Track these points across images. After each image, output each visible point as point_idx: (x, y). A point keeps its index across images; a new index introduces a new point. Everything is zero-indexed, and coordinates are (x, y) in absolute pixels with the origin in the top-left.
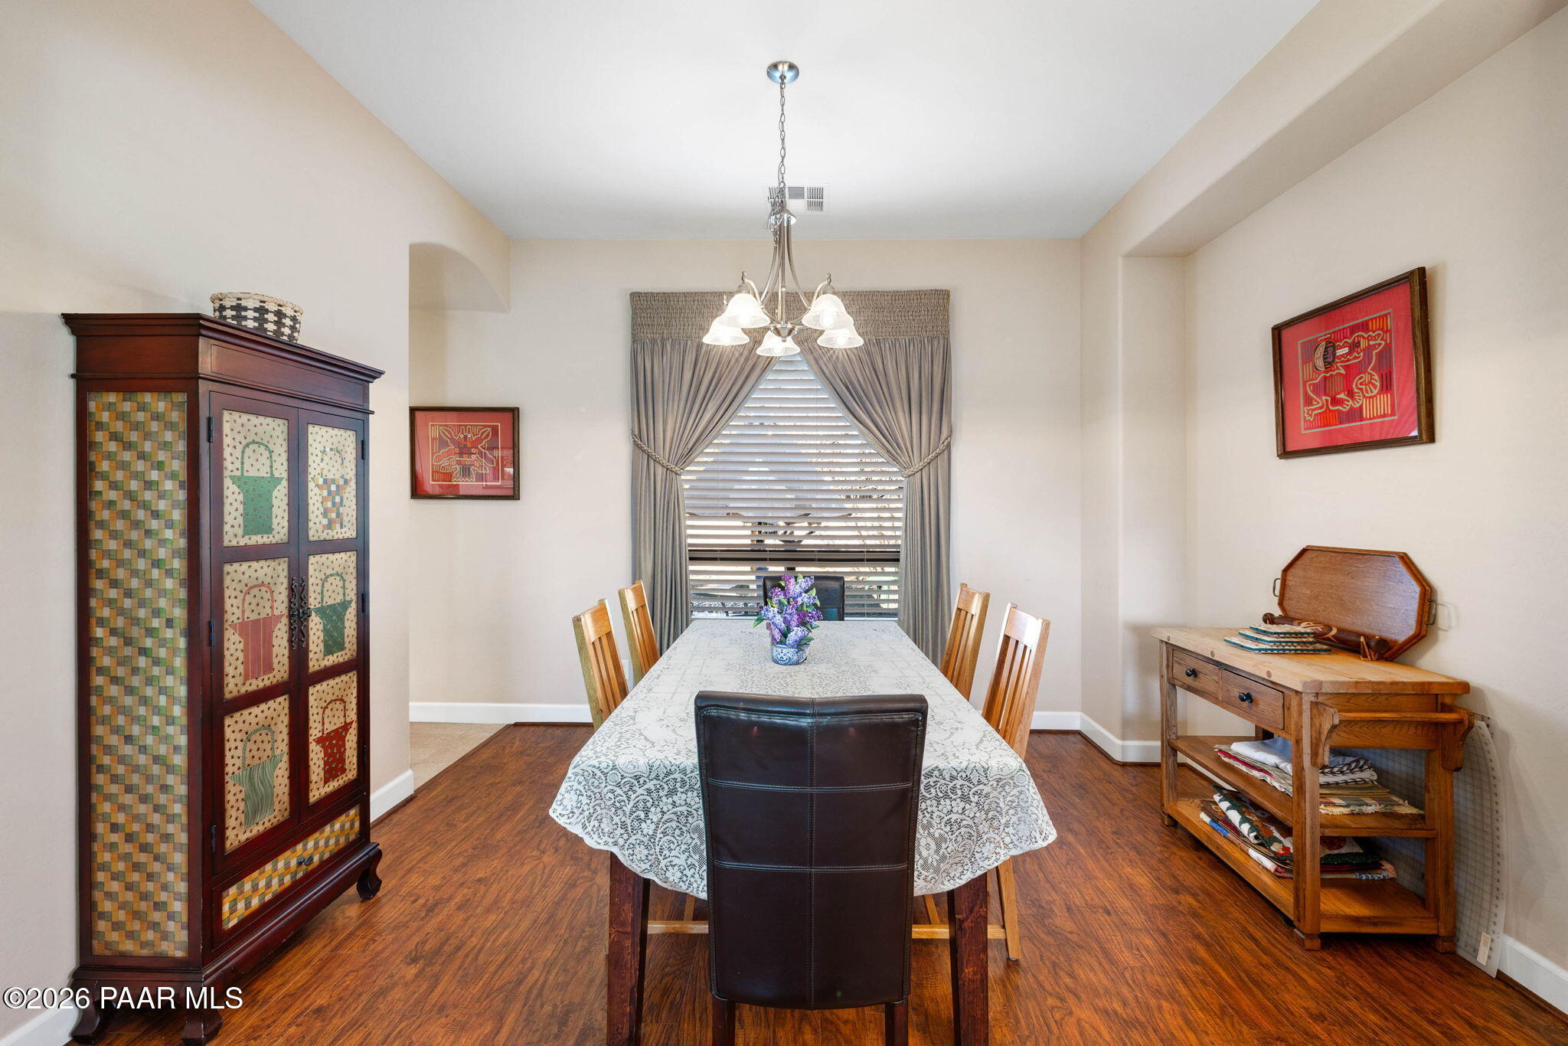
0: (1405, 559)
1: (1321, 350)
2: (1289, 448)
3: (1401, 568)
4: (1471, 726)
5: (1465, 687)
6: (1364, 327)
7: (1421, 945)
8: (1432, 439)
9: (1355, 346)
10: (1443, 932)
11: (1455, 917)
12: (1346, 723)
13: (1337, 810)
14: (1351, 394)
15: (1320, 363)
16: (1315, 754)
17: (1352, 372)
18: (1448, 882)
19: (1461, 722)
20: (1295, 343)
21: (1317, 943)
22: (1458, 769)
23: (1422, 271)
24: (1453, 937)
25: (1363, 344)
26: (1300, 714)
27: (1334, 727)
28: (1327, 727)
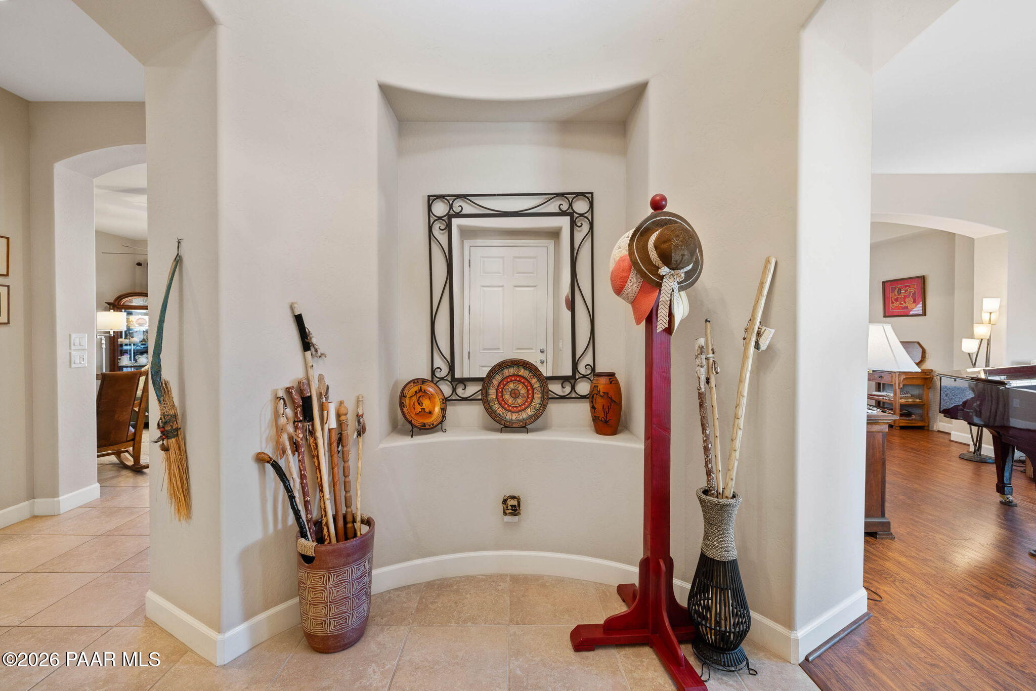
0: (918, 343)
1: (896, 290)
2: (887, 315)
3: (917, 345)
4: (933, 378)
5: (932, 370)
6: (909, 286)
7: (920, 428)
8: (925, 315)
9: (906, 291)
10: (926, 425)
11: (929, 422)
12: (906, 378)
13: (903, 401)
14: (905, 302)
15: (896, 293)
16: (899, 386)
17: (905, 297)
18: (927, 414)
19: (931, 377)
20: (889, 288)
21: (899, 428)
22: (930, 388)
23: (924, 276)
24: (928, 426)
25: (909, 291)
26: (896, 377)
27: (904, 379)
28: (902, 379)
